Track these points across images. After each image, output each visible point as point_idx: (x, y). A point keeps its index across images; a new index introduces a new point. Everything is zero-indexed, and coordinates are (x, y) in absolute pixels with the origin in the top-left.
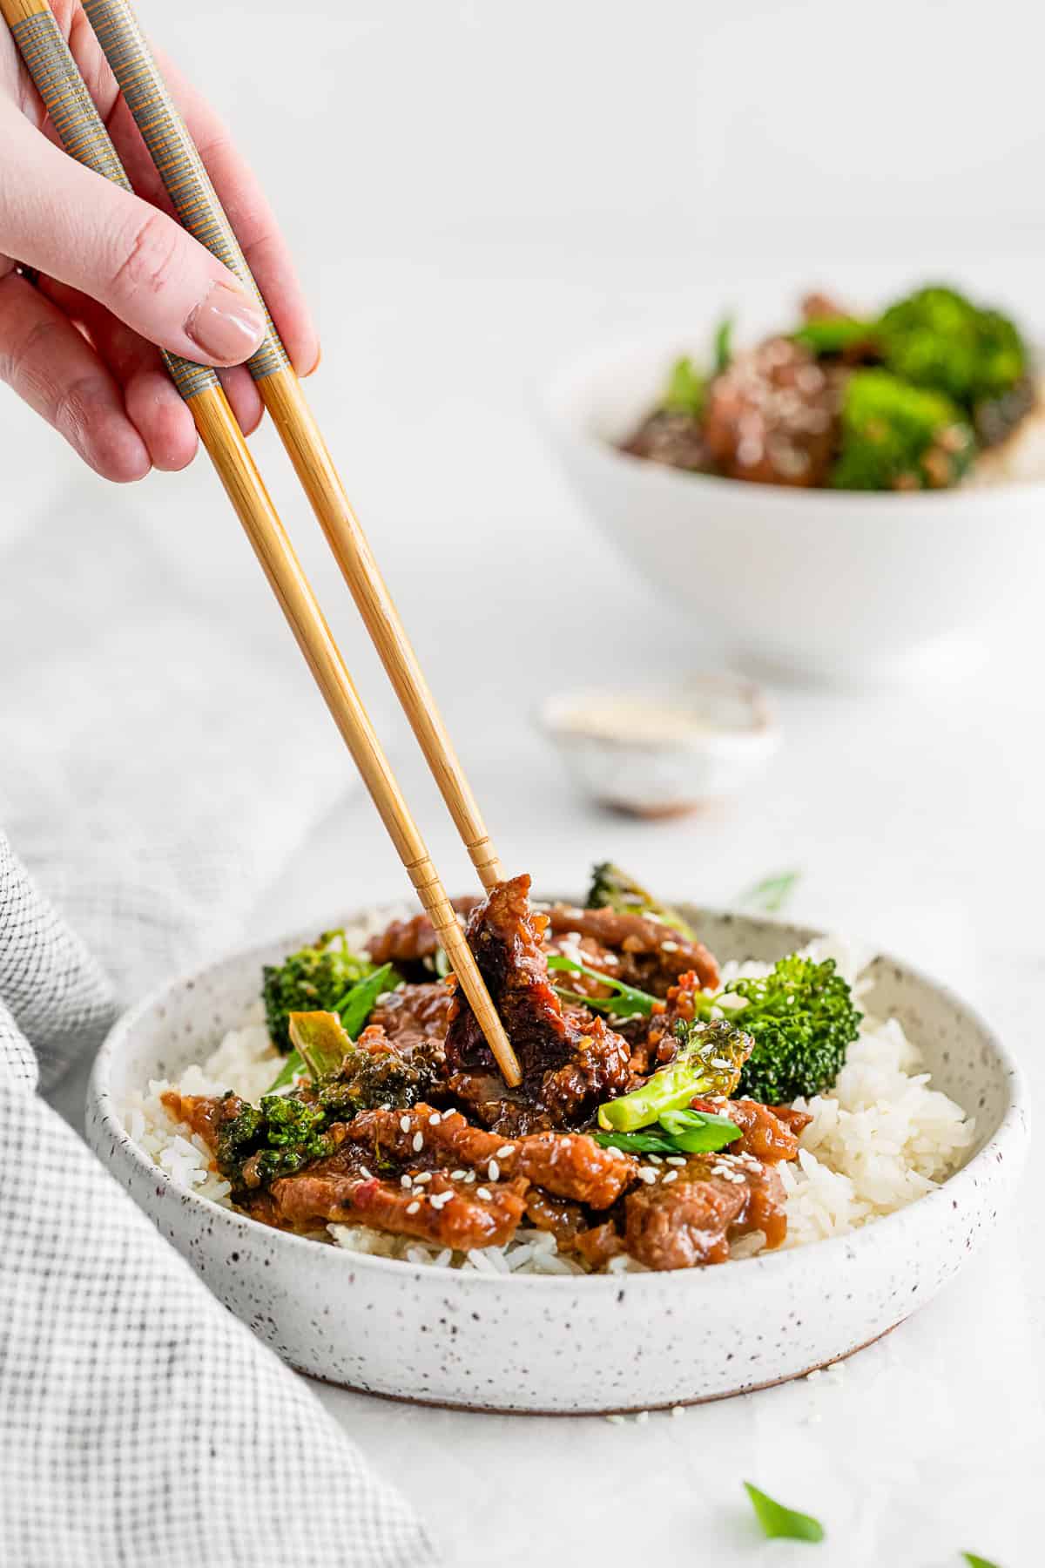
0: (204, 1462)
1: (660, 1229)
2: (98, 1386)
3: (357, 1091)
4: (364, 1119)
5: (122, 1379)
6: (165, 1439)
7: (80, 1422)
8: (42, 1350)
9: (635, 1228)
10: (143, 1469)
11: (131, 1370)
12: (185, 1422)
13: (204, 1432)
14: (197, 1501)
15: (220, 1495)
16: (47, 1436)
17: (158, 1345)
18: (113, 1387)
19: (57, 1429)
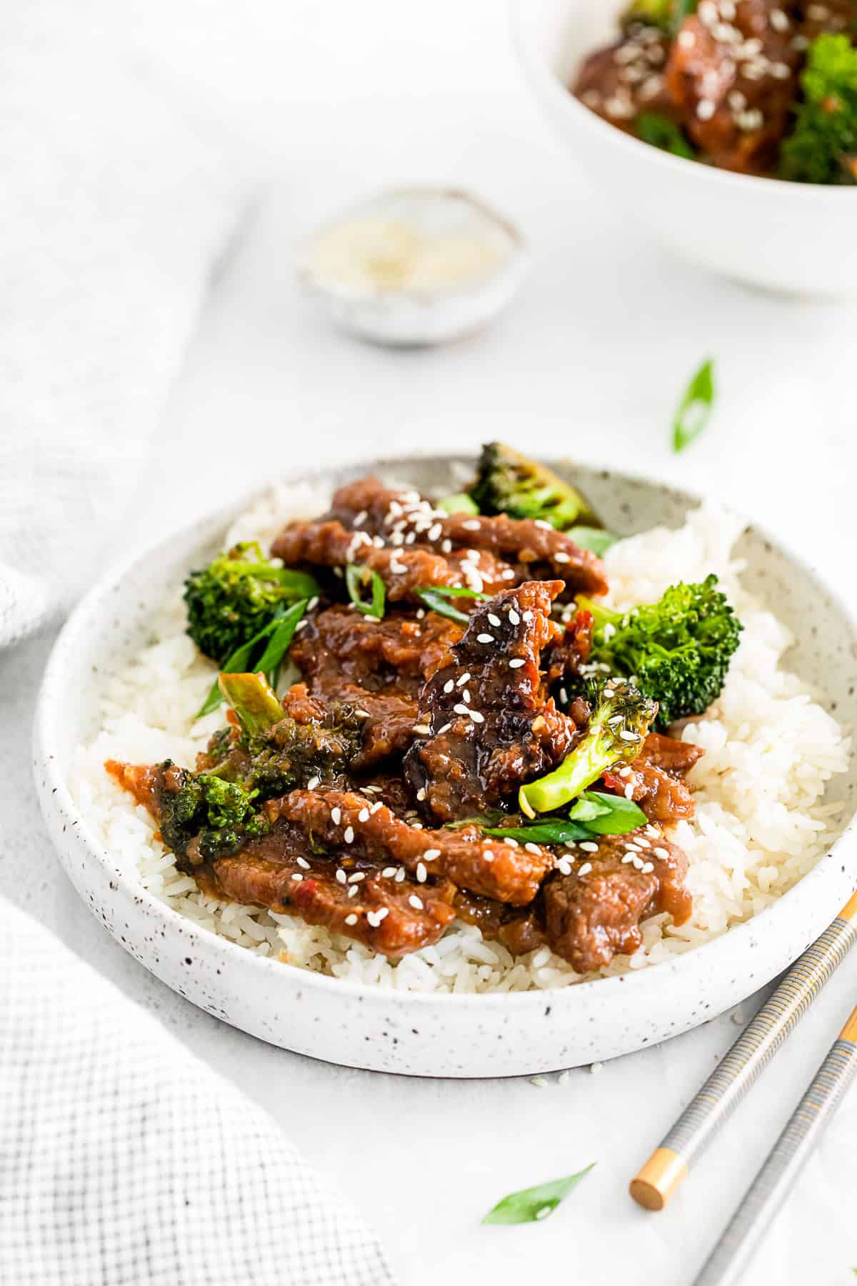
0: (180, 1213)
1: (580, 931)
2: (79, 1152)
3: (287, 766)
4: (297, 802)
5: (100, 1143)
6: (143, 1196)
7: (64, 1186)
8: (27, 1132)
9: (556, 927)
10: (125, 1225)
11: (107, 1134)
12: (160, 1177)
13: (178, 1184)
14: (176, 1253)
15: (196, 1244)
16: (35, 1203)
17: (131, 1107)
18: (93, 1151)
19: (44, 1195)
